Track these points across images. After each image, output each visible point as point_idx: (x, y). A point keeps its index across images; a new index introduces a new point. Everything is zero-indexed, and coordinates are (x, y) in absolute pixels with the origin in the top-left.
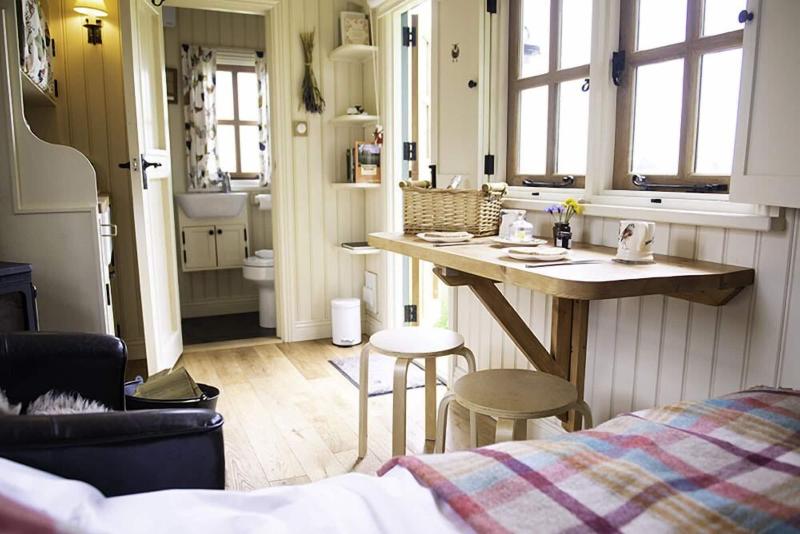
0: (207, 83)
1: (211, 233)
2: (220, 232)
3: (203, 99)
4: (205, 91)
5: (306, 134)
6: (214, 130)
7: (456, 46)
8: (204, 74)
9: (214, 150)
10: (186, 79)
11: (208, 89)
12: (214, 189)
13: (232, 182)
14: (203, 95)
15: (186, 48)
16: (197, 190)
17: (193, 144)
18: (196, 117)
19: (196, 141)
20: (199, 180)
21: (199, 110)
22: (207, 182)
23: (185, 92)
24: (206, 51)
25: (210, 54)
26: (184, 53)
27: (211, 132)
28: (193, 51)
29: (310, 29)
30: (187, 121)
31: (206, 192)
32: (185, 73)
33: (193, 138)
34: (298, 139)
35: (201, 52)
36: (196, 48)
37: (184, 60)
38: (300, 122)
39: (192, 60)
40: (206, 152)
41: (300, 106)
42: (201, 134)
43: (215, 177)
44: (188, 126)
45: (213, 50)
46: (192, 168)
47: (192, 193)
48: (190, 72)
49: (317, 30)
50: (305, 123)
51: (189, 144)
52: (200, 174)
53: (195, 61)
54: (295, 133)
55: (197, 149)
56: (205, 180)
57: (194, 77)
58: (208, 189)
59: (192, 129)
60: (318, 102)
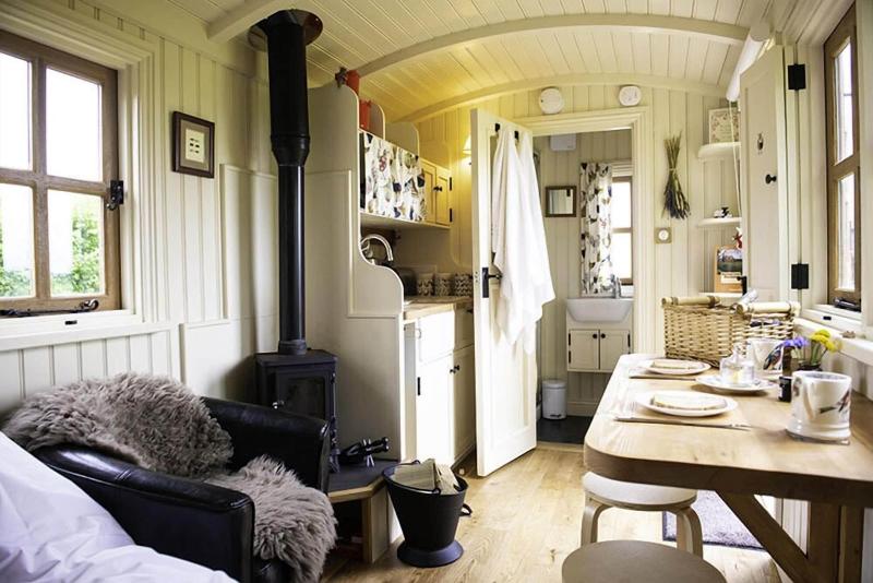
0: (603, 195)
1: (595, 336)
2: (603, 336)
3: (598, 211)
4: (600, 204)
5: (669, 240)
6: (609, 238)
7: (760, 135)
8: (601, 187)
9: (609, 258)
10: (584, 193)
11: (604, 201)
12: (605, 294)
13: (622, 287)
14: (598, 207)
15: (584, 166)
16: (589, 295)
17: (587, 253)
18: (591, 227)
19: (590, 250)
20: (591, 286)
21: (593, 221)
22: (599, 288)
23: (582, 206)
24: (603, 167)
25: (607, 169)
26: (583, 171)
27: (607, 241)
28: (591, 167)
29: (676, 134)
30: (583, 232)
31: (597, 297)
32: (583, 189)
33: (587, 246)
34: (661, 246)
35: (598, 168)
36: (594, 165)
37: (582, 178)
38: (662, 229)
39: (590, 176)
40: (598, 260)
41: (663, 213)
42: (594, 244)
43: (607, 283)
44: (583, 237)
45: (610, 165)
46: (585, 274)
47: (585, 297)
48: (587, 187)
49: (684, 134)
50: (668, 230)
51: (583, 253)
52: (592, 280)
53: (592, 177)
54: (658, 241)
55: (590, 256)
56: (597, 286)
57: (591, 192)
58: (599, 294)
59: (587, 239)
60: (680, 206)
